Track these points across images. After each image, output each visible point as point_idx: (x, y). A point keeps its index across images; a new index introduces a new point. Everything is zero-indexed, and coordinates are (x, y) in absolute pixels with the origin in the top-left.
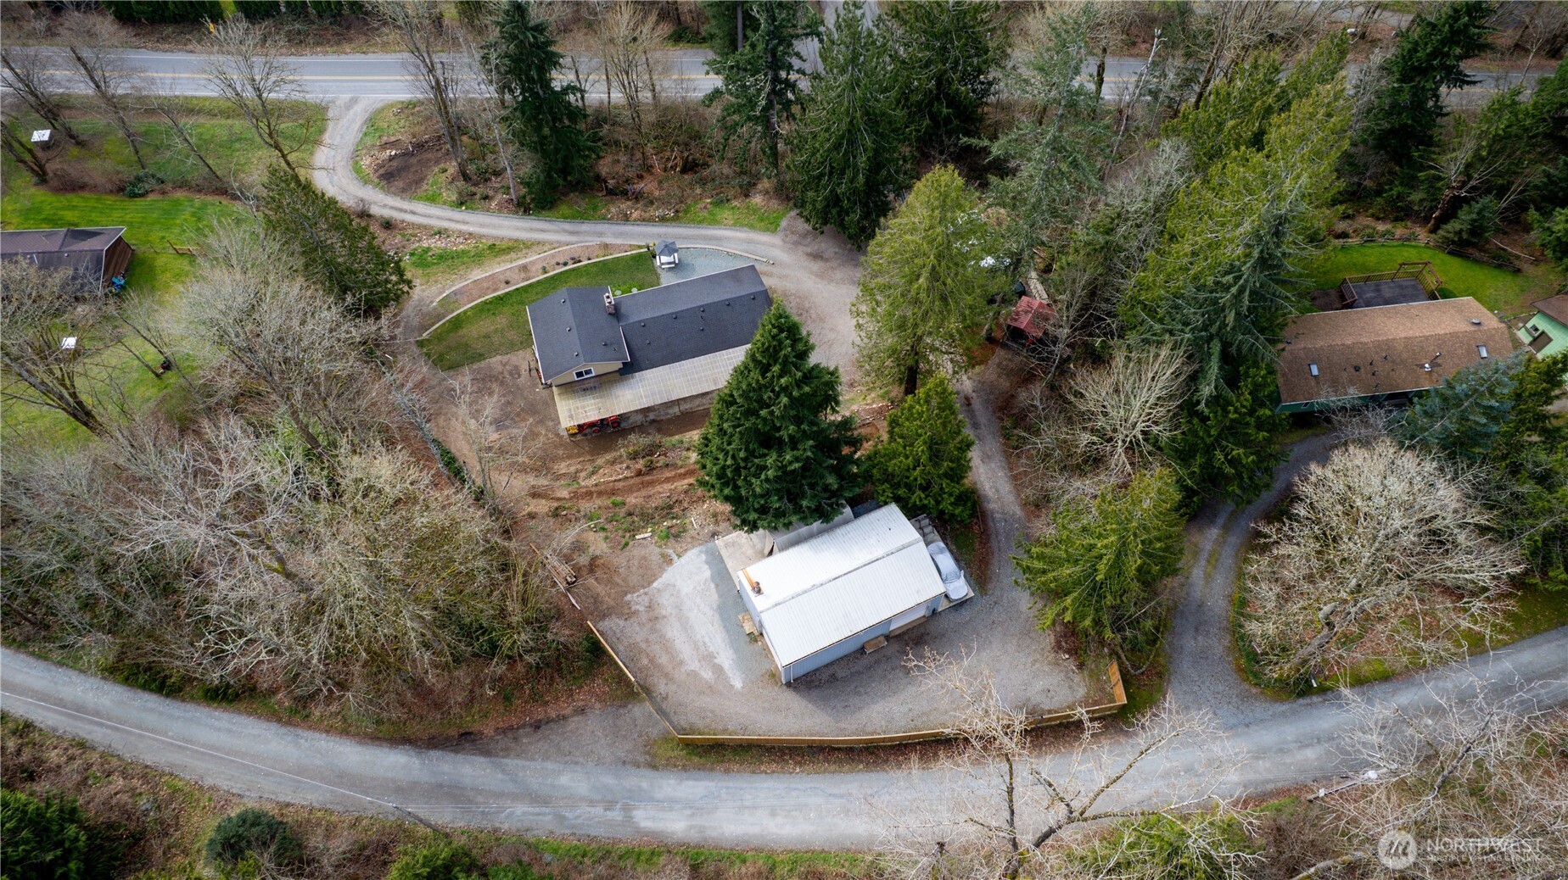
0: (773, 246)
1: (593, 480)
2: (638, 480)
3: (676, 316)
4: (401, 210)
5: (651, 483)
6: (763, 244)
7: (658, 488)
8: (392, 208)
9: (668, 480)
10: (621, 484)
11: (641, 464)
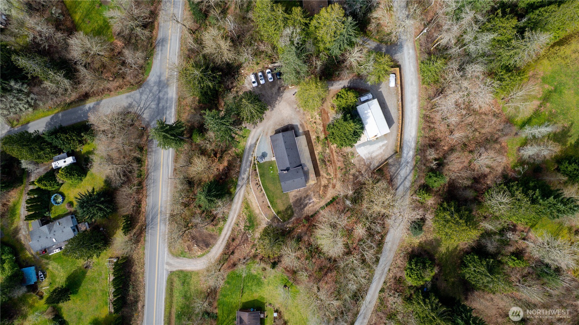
0: (256, 131)
1: (332, 174)
2: (333, 164)
3: (288, 156)
4: (224, 239)
5: (334, 161)
6: (254, 134)
7: (335, 159)
8: (223, 241)
9: (333, 157)
10: (334, 168)
11: (328, 163)
